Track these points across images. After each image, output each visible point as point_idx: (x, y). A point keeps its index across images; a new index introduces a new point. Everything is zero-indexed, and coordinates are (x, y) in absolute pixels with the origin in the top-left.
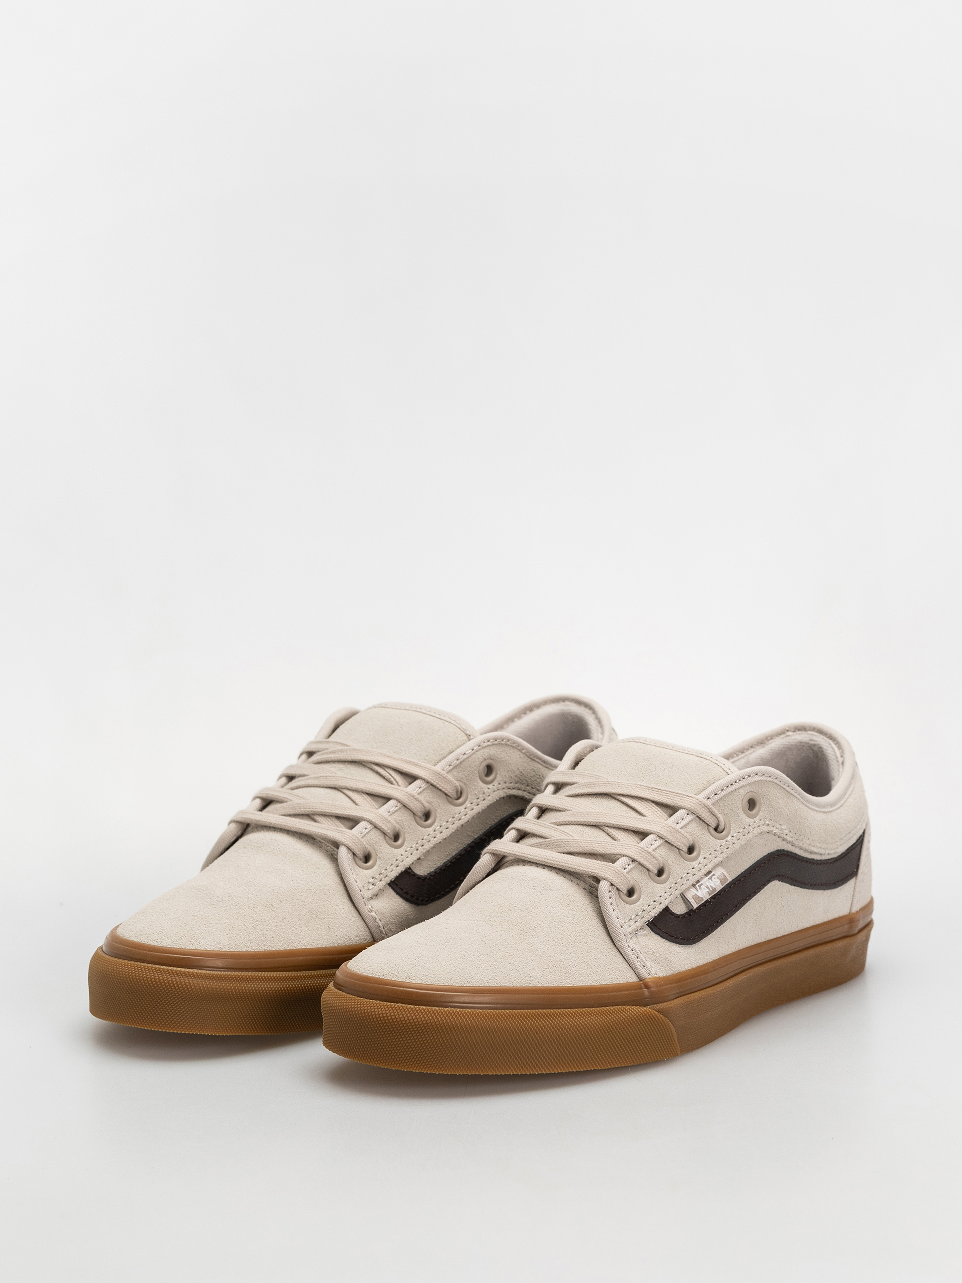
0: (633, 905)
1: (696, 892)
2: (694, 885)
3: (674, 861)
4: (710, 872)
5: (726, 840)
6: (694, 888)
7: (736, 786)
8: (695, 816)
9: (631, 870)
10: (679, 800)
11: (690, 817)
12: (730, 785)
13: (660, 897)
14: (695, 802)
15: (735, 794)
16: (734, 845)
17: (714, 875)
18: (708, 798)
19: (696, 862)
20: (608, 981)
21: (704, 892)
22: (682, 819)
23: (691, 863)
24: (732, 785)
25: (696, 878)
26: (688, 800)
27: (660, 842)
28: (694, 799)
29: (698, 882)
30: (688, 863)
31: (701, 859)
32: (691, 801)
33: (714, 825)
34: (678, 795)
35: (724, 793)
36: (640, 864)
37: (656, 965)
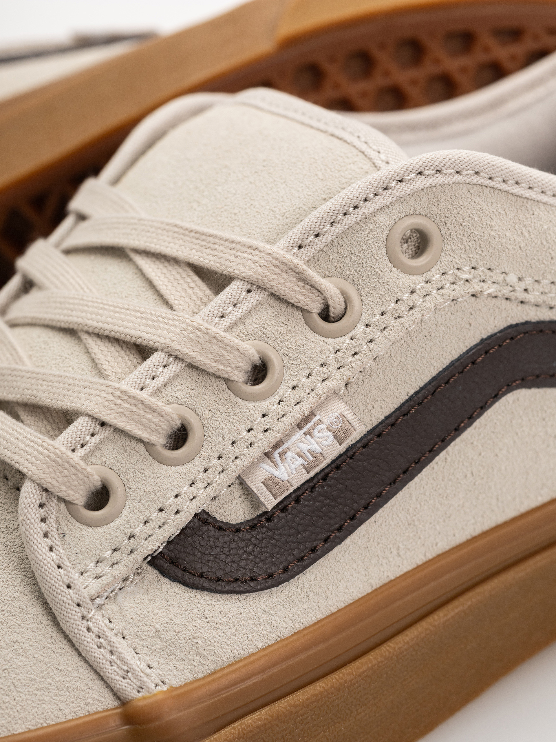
0: (101, 530)
1: (273, 470)
2: (268, 455)
3: (213, 406)
4: (306, 420)
5: (350, 335)
6: (269, 462)
7: (366, 209)
8: (266, 293)
9: (97, 447)
10: (232, 258)
11: (257, 297)
12: (351, 210)
13: (176, 496)
14: (263, 262)
15: (365, 227)
16: (372, 345)
17: (320, 422)
18: (300, 247)
19: (271, 400)
20: (34, 722)
21: (293, 467)
22: (235, 306)
23: (257, 404)
24: (356, 207)
25: (271, 437)
26: (250, 256)
27: (175, 367)
28: (263, 255)
29: (276, 446)
30: (250, 405)
31: (285, 391)
32: (256, 258)
33: (316, 307)
34: (233, 245)
35: (338, 229)
36: (118, 430)
37: (162, 661)
